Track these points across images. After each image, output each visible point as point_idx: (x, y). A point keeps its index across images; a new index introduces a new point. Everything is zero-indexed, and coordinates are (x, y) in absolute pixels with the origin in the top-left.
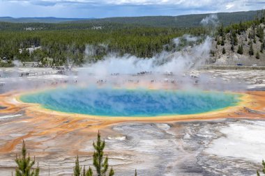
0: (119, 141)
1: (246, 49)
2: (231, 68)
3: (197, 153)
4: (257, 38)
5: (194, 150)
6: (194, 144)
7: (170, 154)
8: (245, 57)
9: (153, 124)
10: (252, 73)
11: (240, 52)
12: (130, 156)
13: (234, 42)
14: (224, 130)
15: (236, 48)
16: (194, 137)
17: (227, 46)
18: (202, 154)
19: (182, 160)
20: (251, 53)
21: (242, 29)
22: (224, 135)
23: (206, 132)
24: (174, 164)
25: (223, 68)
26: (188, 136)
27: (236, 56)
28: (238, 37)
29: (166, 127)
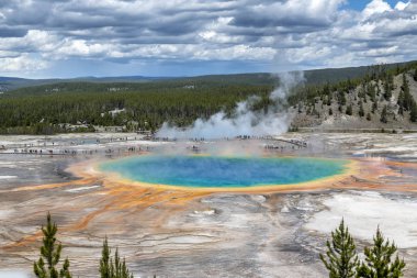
0: (207, 216)
1: (356, 109)
2: (339, 131)
3: (295, 229)
4: (368, 97)
5: (292, 225)
6: (292, 219)
7: (264, 230)
8: (354, 118)
9: (246, 196)
10: (363, 136)
11: (349, 112)
12: (218, 232)
13: (342, 102)
14: (327, 202)
15: (345, 108)
16: (293, 211)
17: (334, 106)
18: (301, 231)
19: (278, 237)
20: (361, 114)
21: (350, 87)
22: (327, 208)
23: (306, 205)
24: (268, 242)
25: (331, 131)
26: (285, 209)
27: (344, 117)
28: (346, 96)
29: (261, 198)
